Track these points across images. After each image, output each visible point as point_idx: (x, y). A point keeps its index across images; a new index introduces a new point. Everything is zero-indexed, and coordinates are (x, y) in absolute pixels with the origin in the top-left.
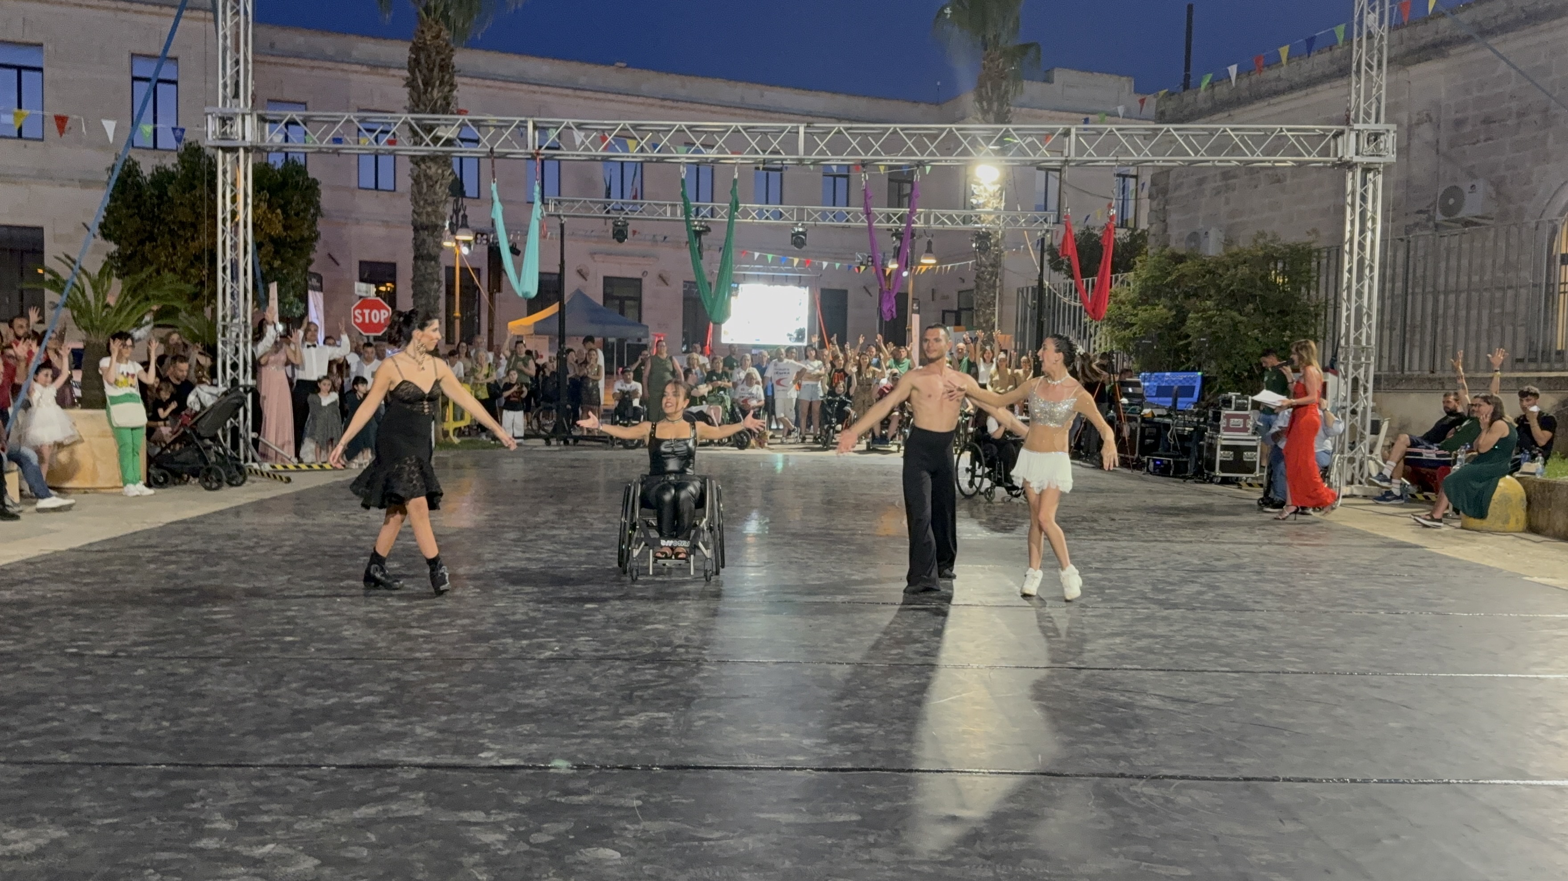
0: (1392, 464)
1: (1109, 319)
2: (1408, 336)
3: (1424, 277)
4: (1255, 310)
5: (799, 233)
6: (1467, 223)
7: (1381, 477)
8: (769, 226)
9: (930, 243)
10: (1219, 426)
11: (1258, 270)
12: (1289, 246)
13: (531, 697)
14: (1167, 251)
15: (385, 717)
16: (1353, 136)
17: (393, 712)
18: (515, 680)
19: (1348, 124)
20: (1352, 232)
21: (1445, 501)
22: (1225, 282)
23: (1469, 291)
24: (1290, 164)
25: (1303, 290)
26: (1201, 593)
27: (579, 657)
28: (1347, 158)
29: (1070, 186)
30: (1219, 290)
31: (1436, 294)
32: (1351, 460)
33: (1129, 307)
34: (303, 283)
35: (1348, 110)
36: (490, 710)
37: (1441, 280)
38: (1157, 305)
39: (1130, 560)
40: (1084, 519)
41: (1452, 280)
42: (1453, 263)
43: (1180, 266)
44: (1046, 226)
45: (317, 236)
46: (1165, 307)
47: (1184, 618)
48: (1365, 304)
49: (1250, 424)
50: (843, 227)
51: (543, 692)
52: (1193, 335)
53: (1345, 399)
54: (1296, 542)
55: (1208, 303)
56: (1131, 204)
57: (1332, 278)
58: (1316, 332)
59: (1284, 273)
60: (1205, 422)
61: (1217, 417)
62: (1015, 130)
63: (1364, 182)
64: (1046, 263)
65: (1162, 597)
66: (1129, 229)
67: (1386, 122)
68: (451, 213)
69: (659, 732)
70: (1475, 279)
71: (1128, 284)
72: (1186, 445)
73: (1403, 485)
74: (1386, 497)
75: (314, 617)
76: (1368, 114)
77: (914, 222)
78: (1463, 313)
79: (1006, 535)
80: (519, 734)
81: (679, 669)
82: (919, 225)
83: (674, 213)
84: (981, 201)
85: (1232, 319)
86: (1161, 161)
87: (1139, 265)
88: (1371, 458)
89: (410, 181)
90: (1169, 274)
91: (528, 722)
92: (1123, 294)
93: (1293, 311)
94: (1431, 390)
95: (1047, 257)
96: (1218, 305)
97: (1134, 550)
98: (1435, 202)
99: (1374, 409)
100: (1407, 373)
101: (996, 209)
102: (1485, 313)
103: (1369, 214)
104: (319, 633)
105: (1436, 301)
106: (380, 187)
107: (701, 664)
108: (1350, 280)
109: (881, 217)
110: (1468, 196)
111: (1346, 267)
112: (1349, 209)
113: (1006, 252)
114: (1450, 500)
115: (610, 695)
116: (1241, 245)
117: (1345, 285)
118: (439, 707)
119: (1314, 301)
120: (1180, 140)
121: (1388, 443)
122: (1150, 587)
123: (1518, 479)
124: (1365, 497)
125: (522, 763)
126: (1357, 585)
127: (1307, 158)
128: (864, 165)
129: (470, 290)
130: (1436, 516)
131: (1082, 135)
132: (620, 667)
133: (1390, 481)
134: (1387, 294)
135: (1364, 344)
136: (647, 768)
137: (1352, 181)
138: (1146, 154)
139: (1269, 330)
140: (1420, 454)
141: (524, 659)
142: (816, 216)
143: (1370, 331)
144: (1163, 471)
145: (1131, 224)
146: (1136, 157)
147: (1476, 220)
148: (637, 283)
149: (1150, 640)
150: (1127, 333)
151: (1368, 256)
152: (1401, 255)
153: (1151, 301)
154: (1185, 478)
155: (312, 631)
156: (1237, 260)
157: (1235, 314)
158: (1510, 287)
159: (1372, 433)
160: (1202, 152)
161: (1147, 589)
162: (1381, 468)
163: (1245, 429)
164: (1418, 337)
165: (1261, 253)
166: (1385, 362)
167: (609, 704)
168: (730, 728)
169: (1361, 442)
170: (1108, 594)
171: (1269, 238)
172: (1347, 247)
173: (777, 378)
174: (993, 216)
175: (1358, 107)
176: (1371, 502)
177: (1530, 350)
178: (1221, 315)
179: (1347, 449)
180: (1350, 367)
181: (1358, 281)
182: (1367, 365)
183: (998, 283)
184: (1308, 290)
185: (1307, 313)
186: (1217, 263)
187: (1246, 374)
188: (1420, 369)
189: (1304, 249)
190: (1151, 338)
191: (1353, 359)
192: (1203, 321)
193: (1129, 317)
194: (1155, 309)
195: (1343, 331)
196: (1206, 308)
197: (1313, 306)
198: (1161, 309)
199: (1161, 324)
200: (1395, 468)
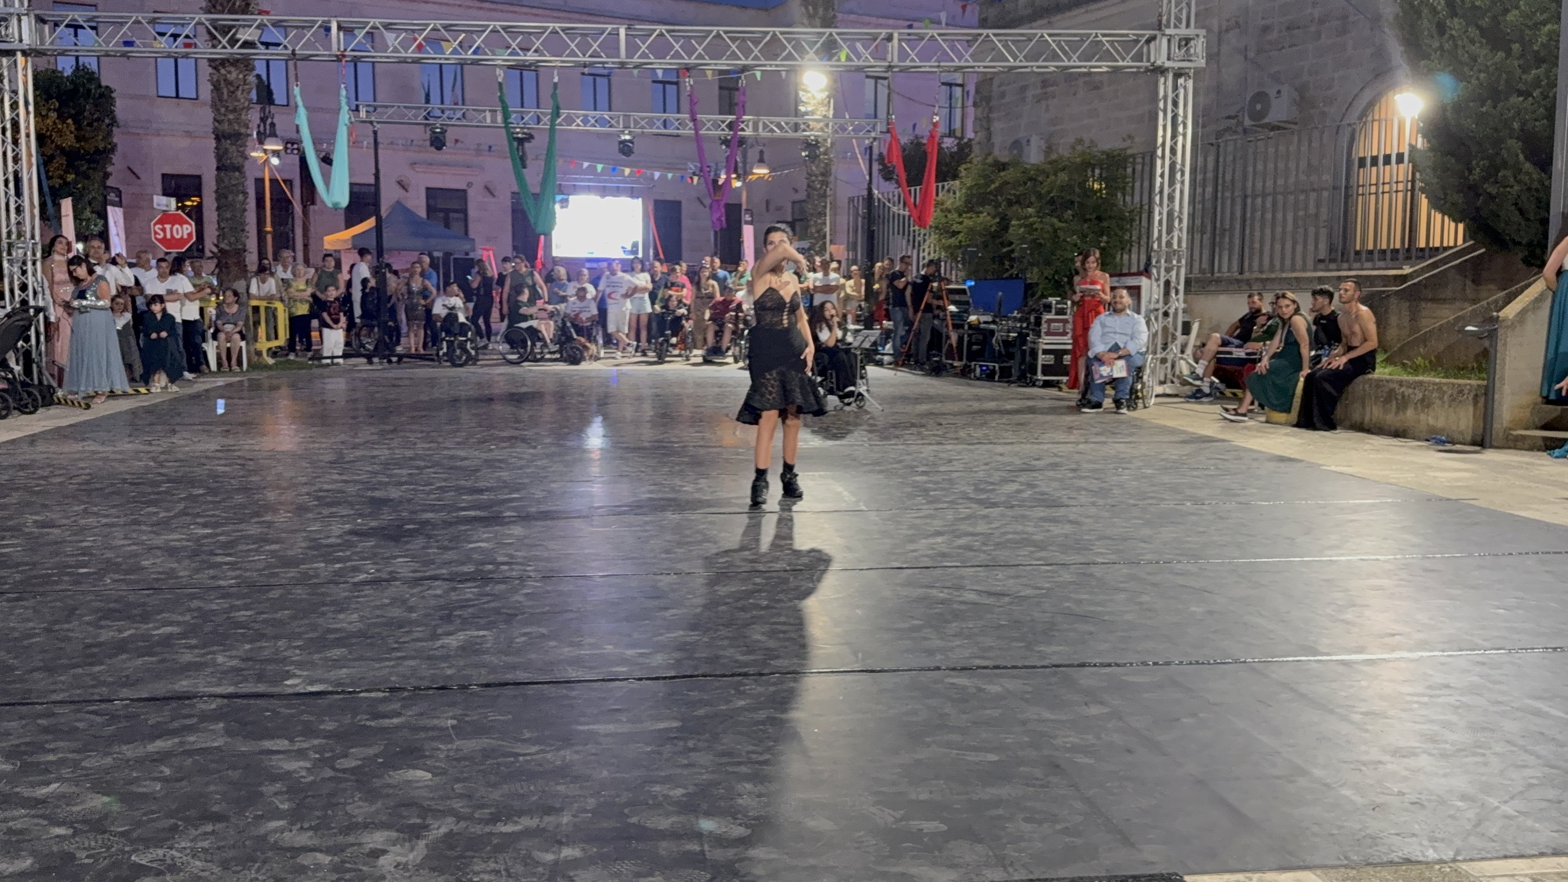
0: (1203, 363)
1: (937, 228)
2: (1217, 239)
3: (1233, 181)
4: (1073, 216)
5: (626, 141)
6: (1274, 128)
7: (1192, 375)
8: (594, 134)
9: (762, 152)
10: (1040, 331)
11: (1076, 177)
12: (1103, 153)
13: (341, 621)
14: (990, 160)
15: (188, 648)
16: (1165, 41)
17: (194, 642)
18: (327, 605)
19: (1160, 29)
20: (1164, 137)
21: (1250, 396)
22: (1046, 189)
23: (1275, 194)
24: (1105, 69)
25: (1119, 195)
26: (1019, 491)
27: (396, 579)
28: (1159, 63)
29: (898, 94)
30: (1040, 196)
31: (1246, 197)
32: (1164, 361)
33: (956, 215)
34: (100, 198)
35: (1160, 15)
36: (299, 636)
37: (1249, 184)
38: (982, 212)
39: (954, 463)
40: (913, 425)
41: (1259, 185)
42: (1260, 167)
43: (1002, 174)
44: (873, 134)
45: (113, 148)
46: (989, 214)
47: (1002, 515)
48: (1177, 208)
50: (673, 135)
51: (355, 616)
52: (1016, 242)
53: (1158, 301)
54: (1110, 440)
55: (1030, 210)
56: (958, 113)
57: (1146, 184)
58: (1131, 238)
59: (1101, 179)
60: (1027, 328)
61: (1038, 322)
62: (838, 34)
63: (1175, 88)
64: (875, 172)
65: (983, 496)
66: (956, 138)
67: (1196, 28)
68: (258, 121)
69: (477, 650)
70: (1281, 182)
71: (954, 193)
72: (1011, 350)
73: (1212, 383)
74: (1197, 395)
75: (111, 548)
76: (1179, 20)
77: (743, 130)
78: (1269, 216)
79: (838, 442)
80: (327, 659)
81: (503, 587)
82: (748, 132)
83: (494, 120)
84: (810, 109)
85: (1052, 225)
86: (981, 66)
87: (963, 173)
88: (1182, 358)
89: (211, 87)
90: (993, 182)
91: (338, 646)
92: (949, 203)
93: (1110, 217)
94: (1240, 291)
95: (876, 166)
96: (1038, 212)
97: (959, 453)
98: (1243, 108)
99: (1185, 311)
100: (1217, 275)
101: (825, 116)
102: (1290, 217)
103: (1180, 119)
104: (116, 564)
105: (1245, 204)
106: (181, 95)
107: (524, 581)
108: (1162, 184)
109: (709, 125)
110: (1274, 103)
111: (1159, 171)
112: (1161, 114)
113: (835, 161)
114: (1255, 396)
115: (427, 615)
116: (1060, 152)
117: (1157, 190)
118: (243, 635)
119: (1130, 207)
120: (1000, 46)
121: (1198, 343)
122: (972, 488)
124: (1177, 395)
125: (330, 689)
127: (1121, 63)
128: (688, 69)
129: (282, 204)
130: (1242, 411)
131: (903, 40)
132: (439, 587)
133: (1201, 379)
134: (1198, 198)
135: (1175, 247)
136: (464, 687)
137: (1164, 86)
138: (967, 61)
139: (1087, 235)
140: (1230, 353)
141: (337, 583)
142: (643, 123)
143: (1181, 235)
144: (989, 376)
145: (958, 134)
146: (957, 63)
147: (1282, 125)
148: (461, 195)
149: (970, 538)
150: (953, 241)
151: (1179, 160)
152: (1211, 159)
153: (975, 209)
154: (1010, 382)
155: (108, 560)
156: (1057, 166)
157: (1055, 220)
158: (1314, 190)
159: (1183, 334)
160: (1021, 57)
161: (969, 490)
163: (1064, 334)
164: (1227, 240)
165: (1078, 160)
166: (1196, 265)
167: (426, 625)
168: (553, 643)
169: (1173, 342)
170: (932, 496)
171: (1087, 144)
172: (1159, 152)
173: (609, 291)
174: (822, 124)
175: (1169, 14)
176: (1183, 400)
177: (1331, 250)
178: (1041, 222)
179: (1159, 350)
180: (1162, 270)
181: (1170, 186)
182: (1179, 268)
183: (829, 192)
184: (1124, 195)
185: (1123, 219)
186: (1038, 170)
187: (1066, 279)
188: (1229, 271)
189: (1119, 155)
190: (976, 246)
191: (1165, 262)
192: (1025, 228)
193: (955, 225)
194: (979, 217)
195: (1156, 235)
196: (1028, 215)
197: (1128, 212)
198: (985, 216)
199: (986, 232)
200: (1207, 367)
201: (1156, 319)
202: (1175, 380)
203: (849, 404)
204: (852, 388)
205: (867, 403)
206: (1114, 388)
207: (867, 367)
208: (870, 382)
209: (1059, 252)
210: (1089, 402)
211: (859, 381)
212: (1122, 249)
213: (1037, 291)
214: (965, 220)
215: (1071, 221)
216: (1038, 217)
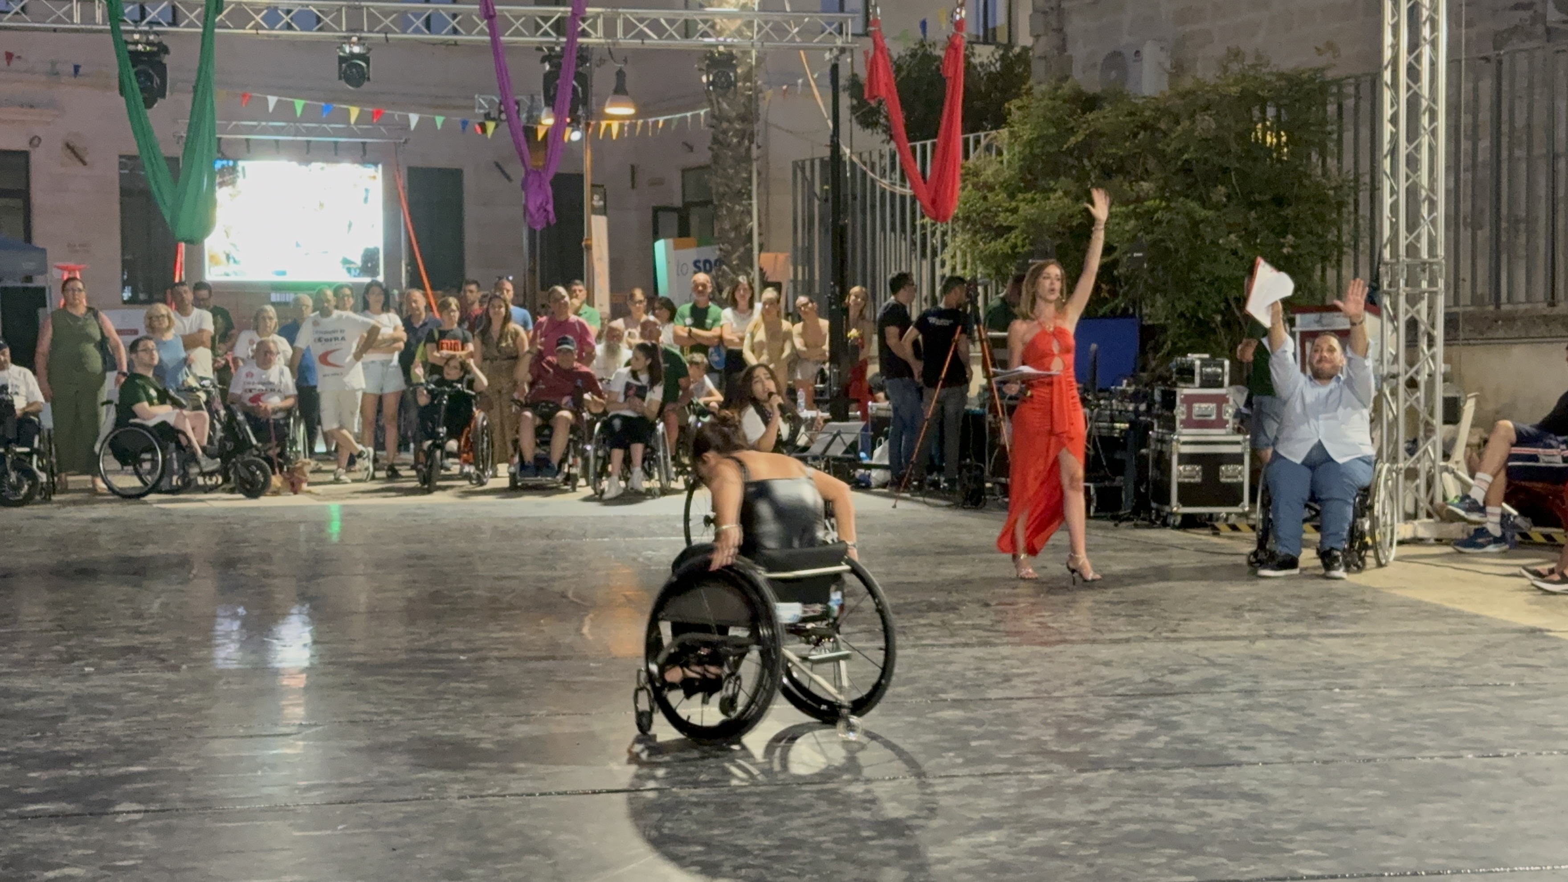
0: (1485, 477)
1: (967, 219)
2: (1504, 238)
3: (1529, 126)
4: (1229, 197)
5: (353, 55)
7: (1467, 502)
8: (293, 43)
9: (620, 74)
10: (1173, 419)
11: (1229, 121)
12: (1281, 76)
14: (1066, 89)
20: (1395, 46)
22: (1175, 145)
25: (1314, 157)
26: (1143, 737)
30: (1163, 160)
32: (1411, 474)
33: (1003, 196)
38: (1054, 190)
39: (1016, 682)
43: (1090, 116)
44: (839, 42)
46: (1066, 193)
47: (1113, 785)
48: (1425, 181)
49: (1229, 412)
50: (446, 44)
52: (1122, 247)
53: (1396, 359)
54: (1315, 632)
55: (1145, 185)
57: (1365, 133)
58: (1339, 237)
59: (1278, 126)
60: (1148, 412)
61: (1169, 401)
64: (845, 113)
65: (1075, 748)
66: (998, 46)
71: (1000, 153)
72: (1118, 456)
73: (1505, 516)
74: (1478, 541)
77: (584, 34)
82: (595, 39)
83: (87, 17)
85: (1189, 215)
87: (1016, 115)
88: (1446, 469)
90: (1072, 131)
92: (989, 172)
93: (1298, 198)
94: (1550, 338)
95: (845, 101)
96: (1162, 189)
97: (1025, 662)
99: (1447, 378)
100: (1505, 307)
103: (1425, 13)
105: (1553, 172)
108: (1394, 137)
109: (517, 24)
111: (1388, 112)
113: (769, 93)
116: (1199, 75)
117: (1386, 147)
119: (1335, 179)
121: (1476, 440)
122: (1053, 731)
124: (1439, 541)
126: (1425, 707)
133: (1482, 510)
134: (1464, 161)
135: (1425, 255)
139: (1255, 234)
140: (1535, 458)
142: (387, 22)
143: (1434, 232)
145: (1002, 38)
148: (18, 161)
149: (1052, 832)
150: (999, 245)
151: (1425, 91)
152: (1486, 86)
153: (1042, 183)
154: (1118, 519)
156: (1194, 103)
157: (1194, 205)
159: (1446, 422)
161: (1047, 735)
162: (1466, 486)
163: (1220, 423)
164: (1522, 239)
165: (1234, 90)
166: (1466, 289)
169: (1427, 438)
170: (974, 750)
171: (1249, 61)
172: (1387, 76)
173: (318, 350)
174: (739, 22)
176: (1449, 549)
178: (1167, 208)
179: (1402, 453)
180: (1402, 299)
181: (1409, 140)
182: (1433, 295)
183: (755, 152)
184: (1323, 156)
185: (1322, 200)
186: (1157, 109)
187: (1219, 318)
188: (1529, 300)
189: (1312, 80)
191: (1407, 285)
192: (1137, 219)
193: (1002, 215)
194: (1049, 199)
195: (1387, 233)
196: (1142, 194)
197: (1331, 188)
198: (1060, 198)
199: (1063, 226)
200: (1491, 485)
201: (1394, 393)
202: (1435, 512)
206: (1317, 528)
209: (1204, 266)
210: (1272, 555)
212: (1324, 259)
213: (1164, 343)
214: (1022, 205)
215: (1225, 206)
216: (1163, 198)
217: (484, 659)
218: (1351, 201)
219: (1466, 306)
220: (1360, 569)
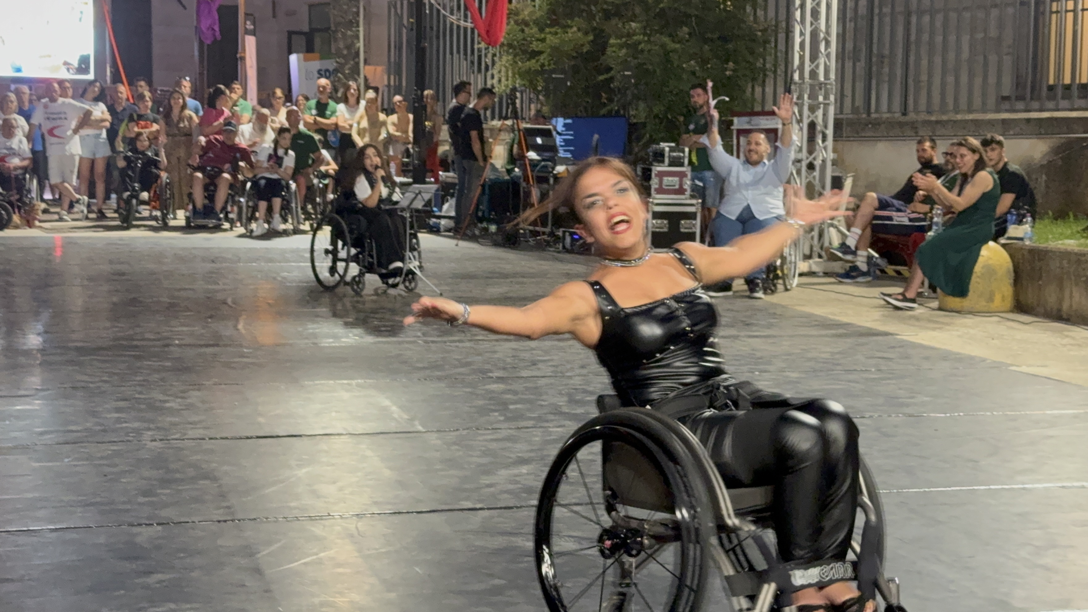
1: (510, 46)
2: (874, 69)
4: (690, 34)
7: (844, 248)
21: (919, 276)
23: (946, 10)
25: (749, 9)
31: (908, 14)
33: (535, 30)
38: (571, 27)
39: (540, 365)
46: (579, 30)
48: (823, 27)
49: (687, 183)
52: (616, 68)
53: (800, 150)
54: (742, 334)
55: (633, 25)
58: (764, 65)
61: (647, 175)
65: (580, 411)
73: (870, 258)
74: (851, 274)
78: (939, 39)
85: (663, 46)
88: (832, 225)
92: (526, 12)
93: (738, 37)
94: (902, 137)
96: (645, 28)
97: (544, 353)
99: (834, 163)
100: (874, 116)
102: (966, 39)
105: (908, 24)
114: (924, 273)
117: (798, 3)
119: (762, 24)
121: (852, 205)
122: (566, 399)
123: (1004, 246)
124: (826, 274)
126: (815, 384)
130: (910, 295)
133: (854, 253)
135: (822, 78)
139: (707, 61)
140: (890, 218)
143: (828, 62)
144: (582, 248)
150: (533, 64)
153: (562, 21)
157: (666, 40)
158: (996, 6)
161: (562, 402)
162: (844, 236)
163: (681, 191)
164: (886, 70)
166: (848, 102)
170: (512, 411)
173: (47, 125)
176: (832, 280)
177: (1017, 85)
178: (649, 41)
180: (806, 108)
182: (826, 105)
184: (755, 9)
185: (754, 40)
188: (889, 111)
190: (563, 71)
191: (809, 98)
192: (627, 49)
193: (534, 43)
194: (567, 33)
195: (797, 62)
196: (631, 31)
197: (760, 31)
198: (575, 32)
199: (577, 52)
200: (861, 237)
201: (799, 172)
202: (823, 254)
203: (395, 286)
204: (399, 264)
205: (420, 285)
207: (420, 235)
208: (423, 255)
209: (671, 82)
211: (408, 254)
212: (754, 79)
213: (645, 134)
214: (548, 36)
215: (687, 41)
216: (645, 34)
217: (167, 345)
218: (773, 40)
219: (848, 114)
220: (773, 292)
